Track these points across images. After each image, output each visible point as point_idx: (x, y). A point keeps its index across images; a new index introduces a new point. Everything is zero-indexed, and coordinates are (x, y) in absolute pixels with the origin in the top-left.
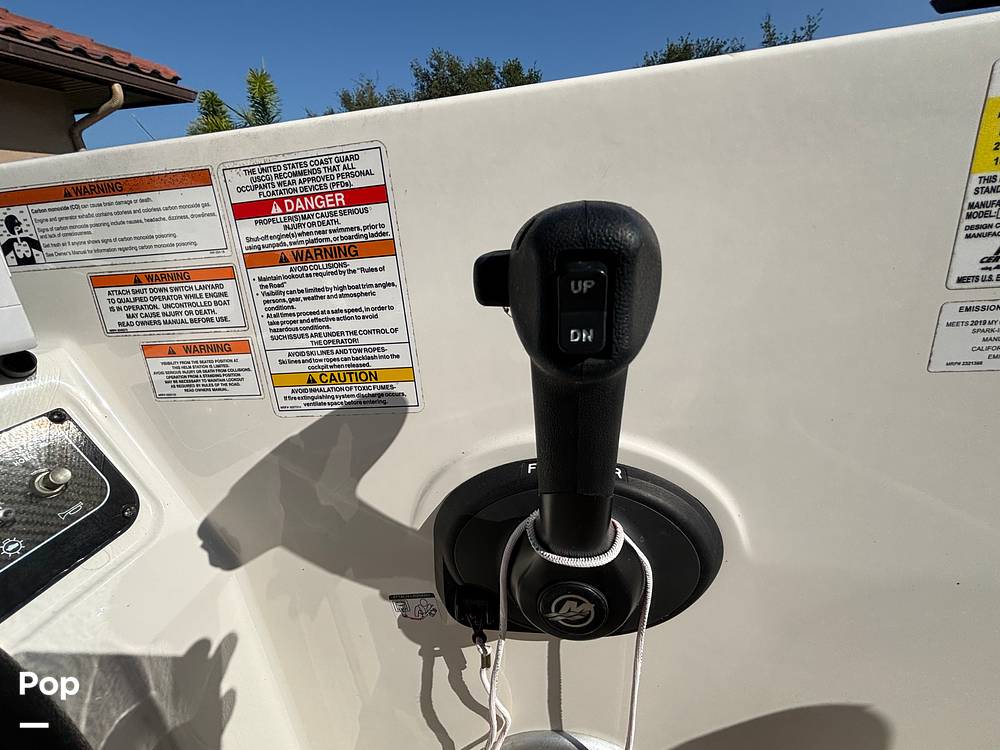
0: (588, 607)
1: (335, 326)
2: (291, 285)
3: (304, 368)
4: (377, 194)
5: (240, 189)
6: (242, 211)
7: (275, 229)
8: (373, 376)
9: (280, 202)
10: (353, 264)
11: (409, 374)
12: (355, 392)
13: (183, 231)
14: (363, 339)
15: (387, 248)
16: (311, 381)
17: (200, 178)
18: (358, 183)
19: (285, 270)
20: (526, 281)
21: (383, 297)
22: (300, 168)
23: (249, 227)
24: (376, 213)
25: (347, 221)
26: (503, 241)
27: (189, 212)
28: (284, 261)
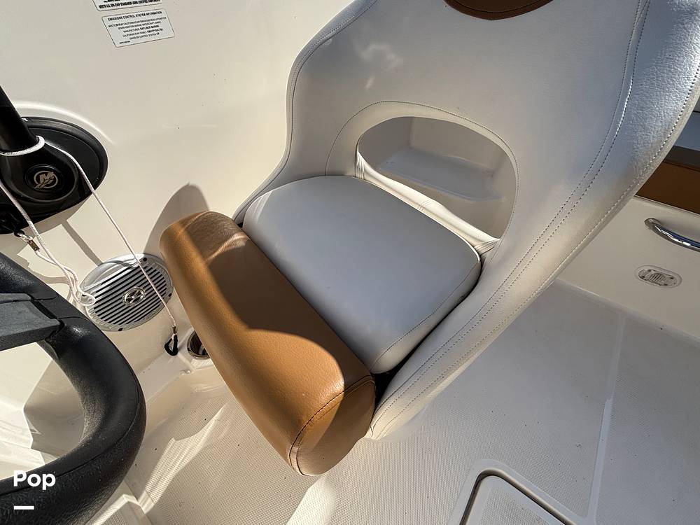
0: (51, 174)
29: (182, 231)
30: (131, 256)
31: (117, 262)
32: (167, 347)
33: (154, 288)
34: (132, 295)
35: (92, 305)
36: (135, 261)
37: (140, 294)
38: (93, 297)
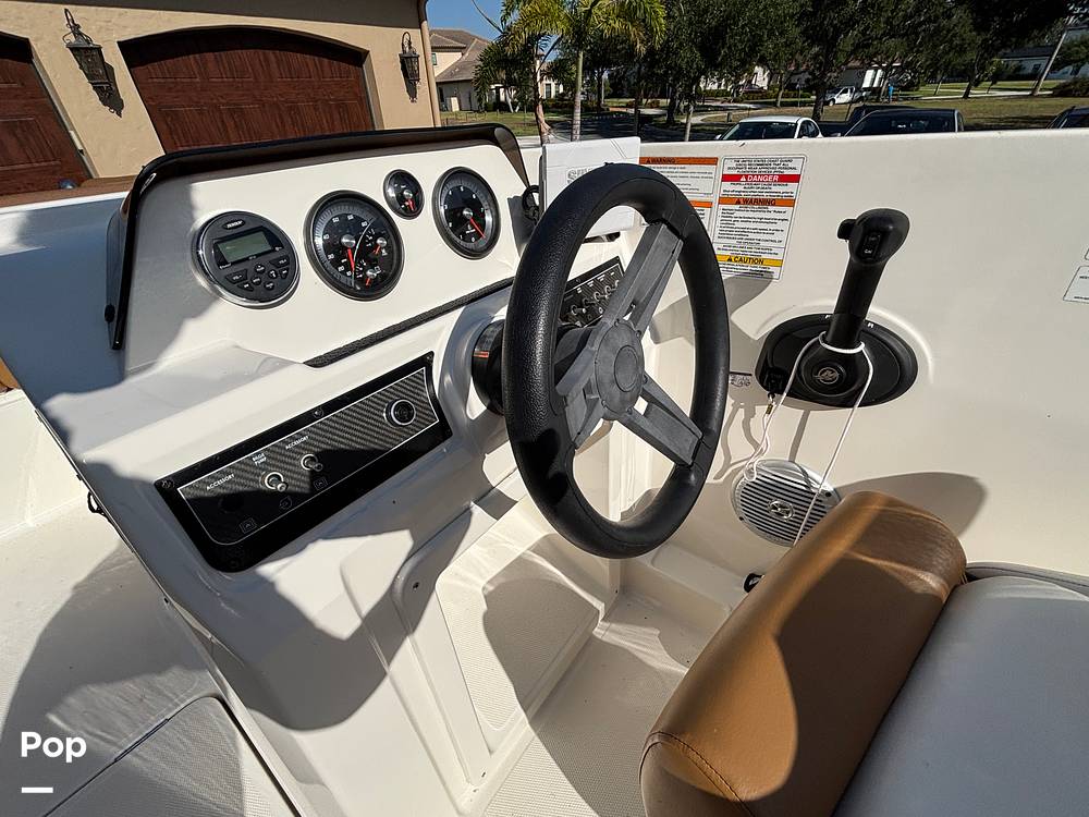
0: (837, 374)
1: (751, 236)
2: (737, 214)
3: (729, 253)
4: (795, 179)
5: (729, 168)
6: (726, 178)
7: (741, 188)
8: (761, 261)
9: (746, 176)
10: (771, 208)
11: (779, 264)
12: (749, 268)
13: (694, 183)
14: (762, 243)
15: (790, 202)
16: (730, 260)
17: (713, 161)
18: (786, 172)
19: (737, 207)
20: (858, 233)
21: (780, 226)
22: (762, 163)
23: (728, 186)
24: (792, 187)
25: (774, 189)
26: (854, 215)
27: (701, 175)
28: (738, 203)
29: (878, 507)
30: (819, 479)
31: (804, 472)
32: (752, 576)
33: (804, 523)
34: (781, 506)
35: (748, 481)
36: (818, 486)
37: (788, 513)
38: (756, 476)
